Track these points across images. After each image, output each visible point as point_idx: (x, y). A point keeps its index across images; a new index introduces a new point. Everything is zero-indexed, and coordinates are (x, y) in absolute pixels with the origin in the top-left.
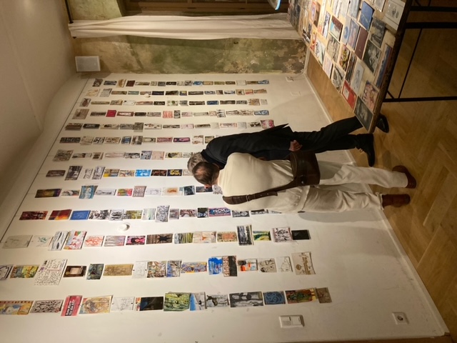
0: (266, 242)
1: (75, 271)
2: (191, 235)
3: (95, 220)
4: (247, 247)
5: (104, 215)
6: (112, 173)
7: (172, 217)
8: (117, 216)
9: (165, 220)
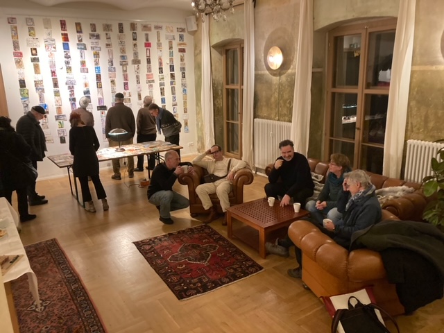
0: (58, 126)
1: (34, 52)
2: (59, 96)
3: (63, 54)
4: (54, 119)
5: (67, 57)
6: (96, 55)
7: (69, 87)
8: (68, 63)
9: (66, 84)
